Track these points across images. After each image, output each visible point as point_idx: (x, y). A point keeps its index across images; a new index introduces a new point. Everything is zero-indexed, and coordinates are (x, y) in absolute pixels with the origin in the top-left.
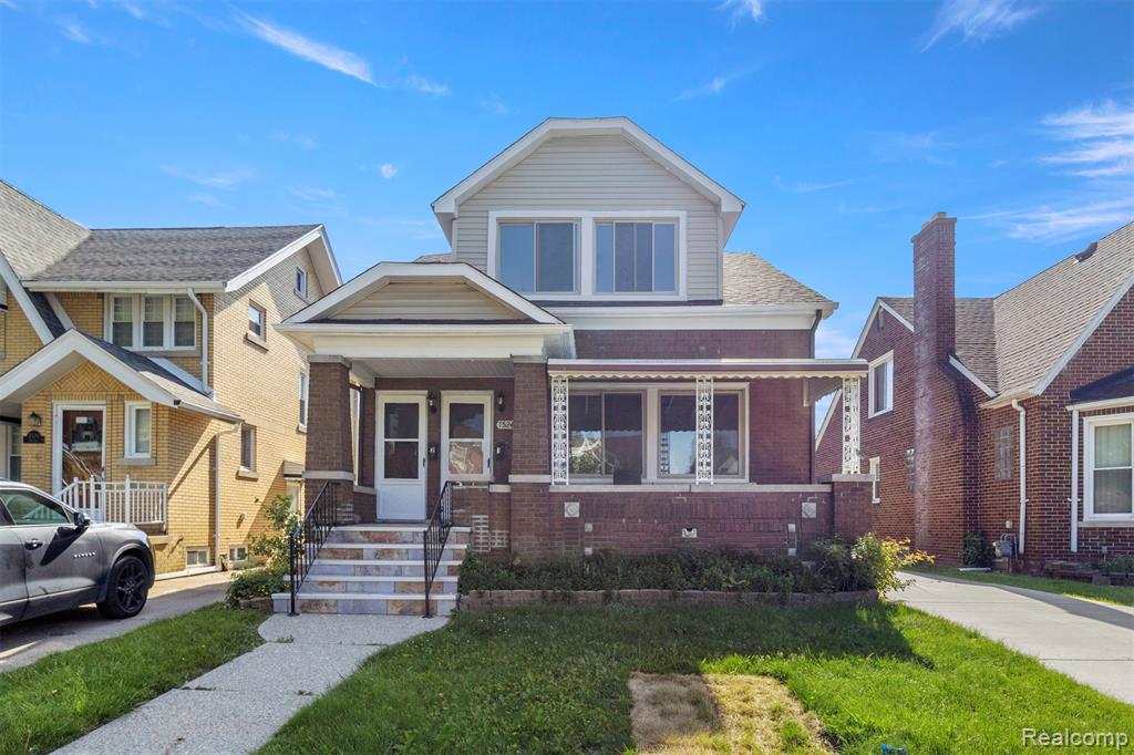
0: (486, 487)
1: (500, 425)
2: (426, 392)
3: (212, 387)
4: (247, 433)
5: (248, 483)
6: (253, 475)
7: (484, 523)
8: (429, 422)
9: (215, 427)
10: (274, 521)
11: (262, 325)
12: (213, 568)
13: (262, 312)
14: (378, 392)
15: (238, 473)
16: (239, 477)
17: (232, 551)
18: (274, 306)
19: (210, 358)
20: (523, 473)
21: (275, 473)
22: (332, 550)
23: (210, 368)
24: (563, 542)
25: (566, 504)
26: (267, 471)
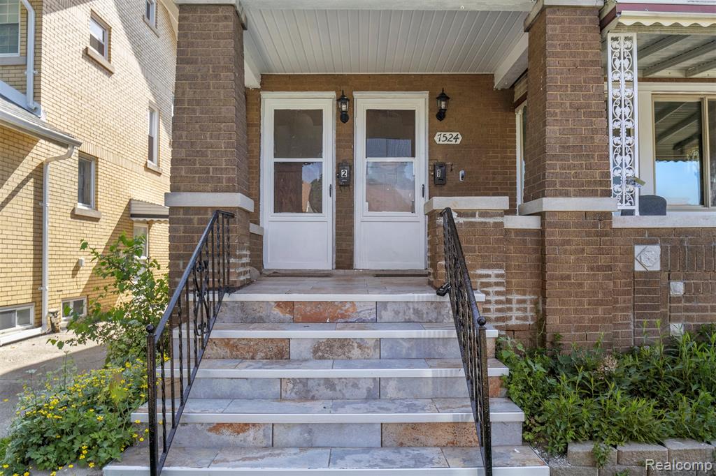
0: (499, 219)
1: (440, 139)
2: (333, 94)
3: (39, 101)
4: (87, 165)
5: (87, 223)
6: (93, 214)
7: (497, 284)
8: (338, 134)
9: (42, 150)
10: (114, 279)
11: (106, 45)
12: (38, 331)
13: (107, 29)
14: (264, 95)
15: (74, 210)
16: (74, 215)
17: (66, 306)
18: (121, 26)
19: (37, 66)
20: (567, 194)
21: (119, 212)
22: (227, 342)
23: (37, 78)
24: (630, 314)
25: (638, 249)
26: (110, 211)
